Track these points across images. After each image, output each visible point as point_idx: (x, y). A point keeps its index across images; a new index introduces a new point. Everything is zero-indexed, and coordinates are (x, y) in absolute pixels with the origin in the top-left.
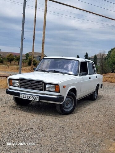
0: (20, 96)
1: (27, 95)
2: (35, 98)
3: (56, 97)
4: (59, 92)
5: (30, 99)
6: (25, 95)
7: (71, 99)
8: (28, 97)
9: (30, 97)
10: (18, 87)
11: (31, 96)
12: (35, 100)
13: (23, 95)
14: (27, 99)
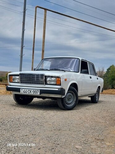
0: (21, 91)
1: (27, 90)
2: (36, 91)
3: (57, 89)
4: (60, 85)
5: (31, 93)
6: (26, 90)
7: (72, 94)
8: (29, 92)
9: (30, 92)
10: (19, 83)
11: (32, 90)
12: (36, 94)
13: (23, 90)
14: (27, 93)
